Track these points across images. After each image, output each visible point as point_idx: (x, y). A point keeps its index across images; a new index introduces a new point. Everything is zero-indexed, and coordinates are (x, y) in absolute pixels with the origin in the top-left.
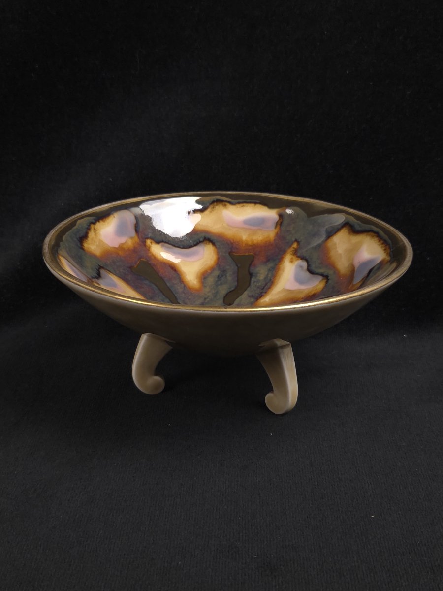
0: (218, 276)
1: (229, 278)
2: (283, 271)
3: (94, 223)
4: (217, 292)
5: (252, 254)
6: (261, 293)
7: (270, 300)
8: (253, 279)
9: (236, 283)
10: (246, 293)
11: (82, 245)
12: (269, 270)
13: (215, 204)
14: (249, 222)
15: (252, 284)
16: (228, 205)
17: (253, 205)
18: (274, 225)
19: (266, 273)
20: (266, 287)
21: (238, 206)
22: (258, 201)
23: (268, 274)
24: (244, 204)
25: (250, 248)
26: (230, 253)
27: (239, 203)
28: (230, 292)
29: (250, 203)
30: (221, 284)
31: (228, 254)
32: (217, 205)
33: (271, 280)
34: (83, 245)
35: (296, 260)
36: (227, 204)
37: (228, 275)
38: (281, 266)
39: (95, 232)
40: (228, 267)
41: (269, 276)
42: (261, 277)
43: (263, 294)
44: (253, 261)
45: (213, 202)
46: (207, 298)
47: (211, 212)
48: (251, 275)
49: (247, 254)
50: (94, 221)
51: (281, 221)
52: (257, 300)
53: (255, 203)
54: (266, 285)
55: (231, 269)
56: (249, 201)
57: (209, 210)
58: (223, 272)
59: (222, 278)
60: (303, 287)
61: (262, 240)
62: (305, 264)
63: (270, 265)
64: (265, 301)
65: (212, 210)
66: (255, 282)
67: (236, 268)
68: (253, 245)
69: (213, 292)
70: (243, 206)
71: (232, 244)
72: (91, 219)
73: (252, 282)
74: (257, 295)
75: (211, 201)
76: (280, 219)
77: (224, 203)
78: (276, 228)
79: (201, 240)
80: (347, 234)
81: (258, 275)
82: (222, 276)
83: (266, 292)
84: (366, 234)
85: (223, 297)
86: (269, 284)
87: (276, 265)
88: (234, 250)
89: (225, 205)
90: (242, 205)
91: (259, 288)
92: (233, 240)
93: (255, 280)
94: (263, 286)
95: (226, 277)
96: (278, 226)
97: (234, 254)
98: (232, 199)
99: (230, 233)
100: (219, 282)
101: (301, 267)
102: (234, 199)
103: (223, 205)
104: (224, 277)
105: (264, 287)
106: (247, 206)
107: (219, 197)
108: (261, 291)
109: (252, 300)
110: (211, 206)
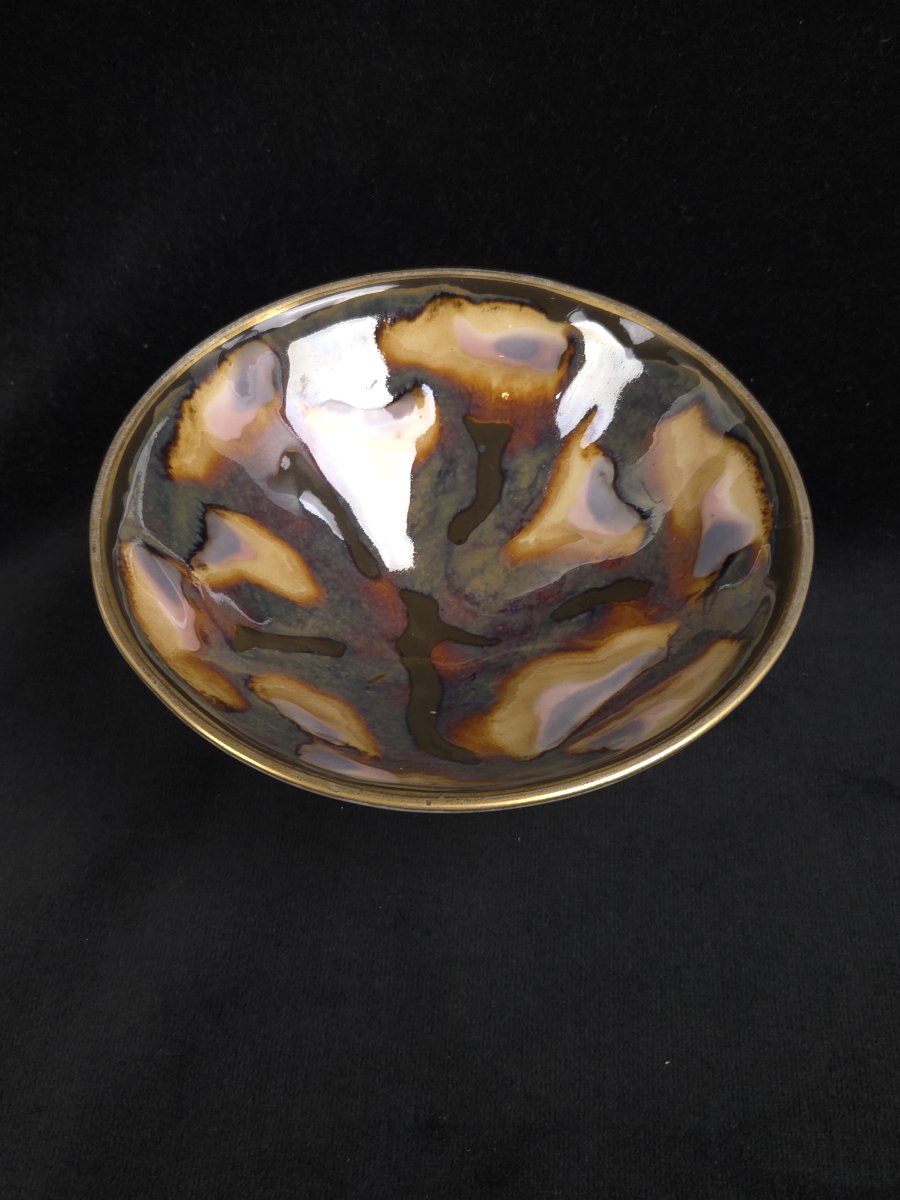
0: (440, 473)
1: (462, 478)
2: (567, 476)
3: (189, 397)
4: (436, 511)
5: (508, 422)
6: (522, 520)
7: (536, 540)
8: (506, 485)
9: (474, 491)
10: (491, 516)
11: (167, 466)
12: (540, 468)
13: (439, 300)
14: (506, 347)
15: (504, 498)
16: (465, 304)
17: (516, 308)
18: (556, 361)
19: (534, 474)
20: (531, 507)
21: (486, 307)
22: (527, 301)
23: (536, 478)
24: (498, 304)
25: (506, 407)
26: (464, 418)
27: (488, 301)
28: (462, 512)
29: (511, 302)
30: (444, 492)
31: (460, 420)
32: (441, 304)
33: (541, 492)
34: (170, 467)
35: (594, 454)
36: (462, 301)
37: (459, 470)
38: (563, 462)
39: (192, 420)
40: (460, 452)
41: (539, 481)
42: (524, 482)
43: (524, 523)
44: (509, 440)
45: (434, 298)
46: (417, 525)
47: (429, 320)
48: (503, 475)
49: (498, 422)
50: (188, 392)
51: (572, 352)
52: (512, 538)
53: (522, 304)
54: (531, 502)
55: (466, 455)
56: (510, 298)
57: (425, 315)
58: (451, 462)
59: (448, 478)
60: (601, 530)
61: (529, 393)
62: (609, 469)
63: (543, 455)
64: (527, 542)
65: (432, 316)
66: (510, 492)
67: (476, 454)
68: (512, 401)
69: (429, 509)
70: (495, 308)
71: (470, 395)
72: (182, 390)
73: (505, 491)
74: (513, 524)
75: (432, 295)
76: (569, 349)
77: (456, 300)
78: (559, 367)
79: (408, 386)
80: (700, 424)
81: (519, 476)
82: (448, 472)
83: (529, 521)
84: (735, 443)
85: (447, 522)
86: (537, 502)
87: (555, 457)
88: (472, 412)
89: (459, 305)
90: (493, 305)
91: (517, 507)
92: (473, 387)
93: (512, 488)
94: (527, 503)
95: (455, 475)
96: (565, 365)
97: (473, 419)
98: (474, 291)
99: (466, 370)
100: (441, 488)
101: (602, 474)
102: (479, 293)
103: (454, 303)
104: (451, 475)
105: (528, 507)
106: (503, 309)
107: (446, 288)
108: (521, 516)
109: (503, 535)
110: (430, 307)
